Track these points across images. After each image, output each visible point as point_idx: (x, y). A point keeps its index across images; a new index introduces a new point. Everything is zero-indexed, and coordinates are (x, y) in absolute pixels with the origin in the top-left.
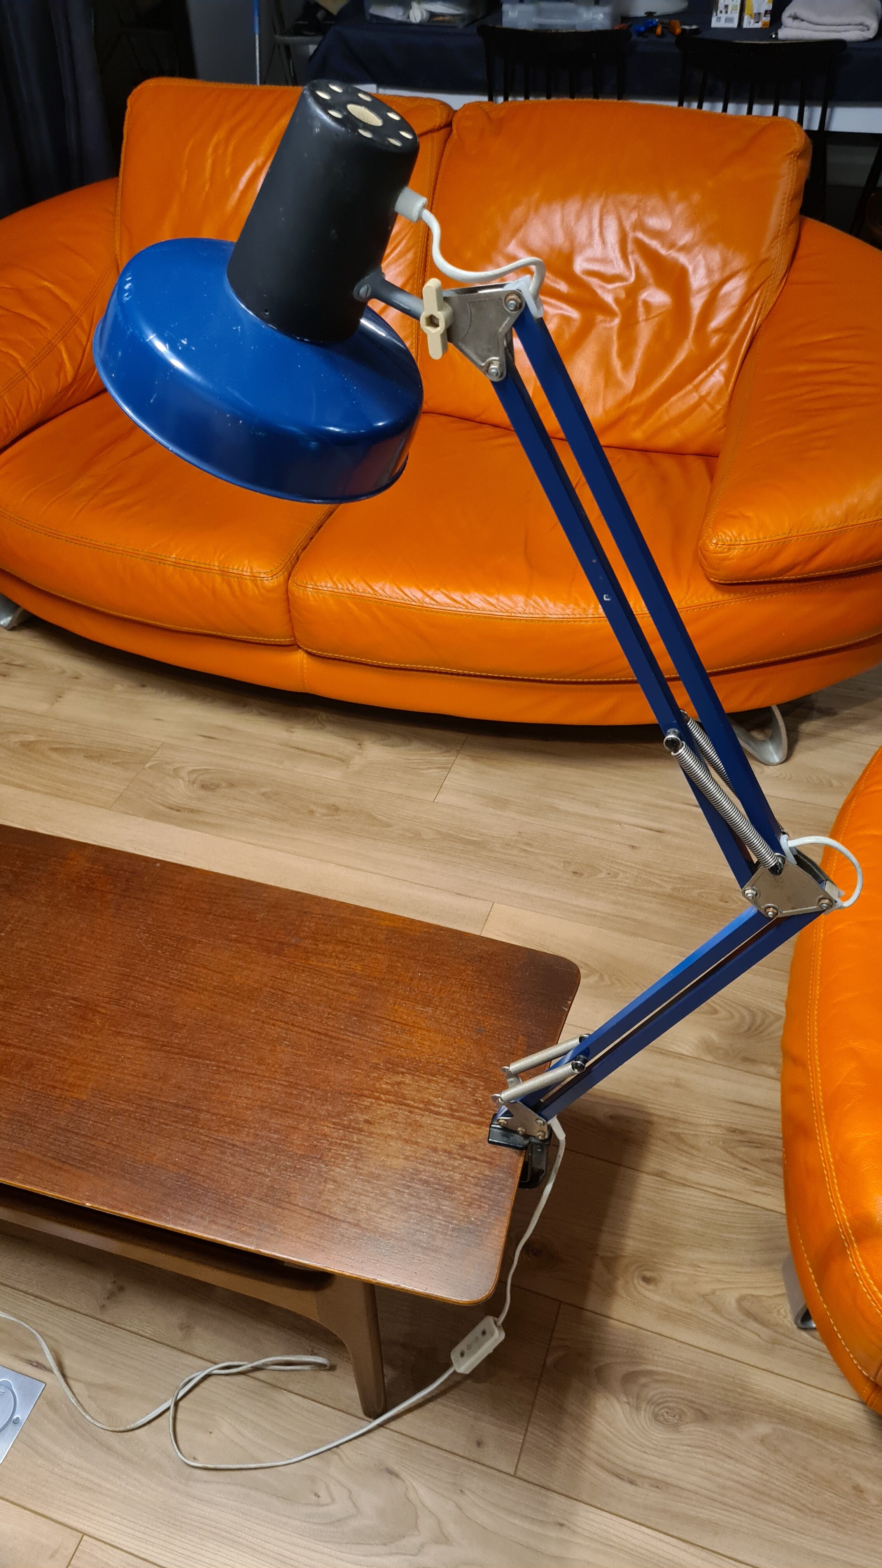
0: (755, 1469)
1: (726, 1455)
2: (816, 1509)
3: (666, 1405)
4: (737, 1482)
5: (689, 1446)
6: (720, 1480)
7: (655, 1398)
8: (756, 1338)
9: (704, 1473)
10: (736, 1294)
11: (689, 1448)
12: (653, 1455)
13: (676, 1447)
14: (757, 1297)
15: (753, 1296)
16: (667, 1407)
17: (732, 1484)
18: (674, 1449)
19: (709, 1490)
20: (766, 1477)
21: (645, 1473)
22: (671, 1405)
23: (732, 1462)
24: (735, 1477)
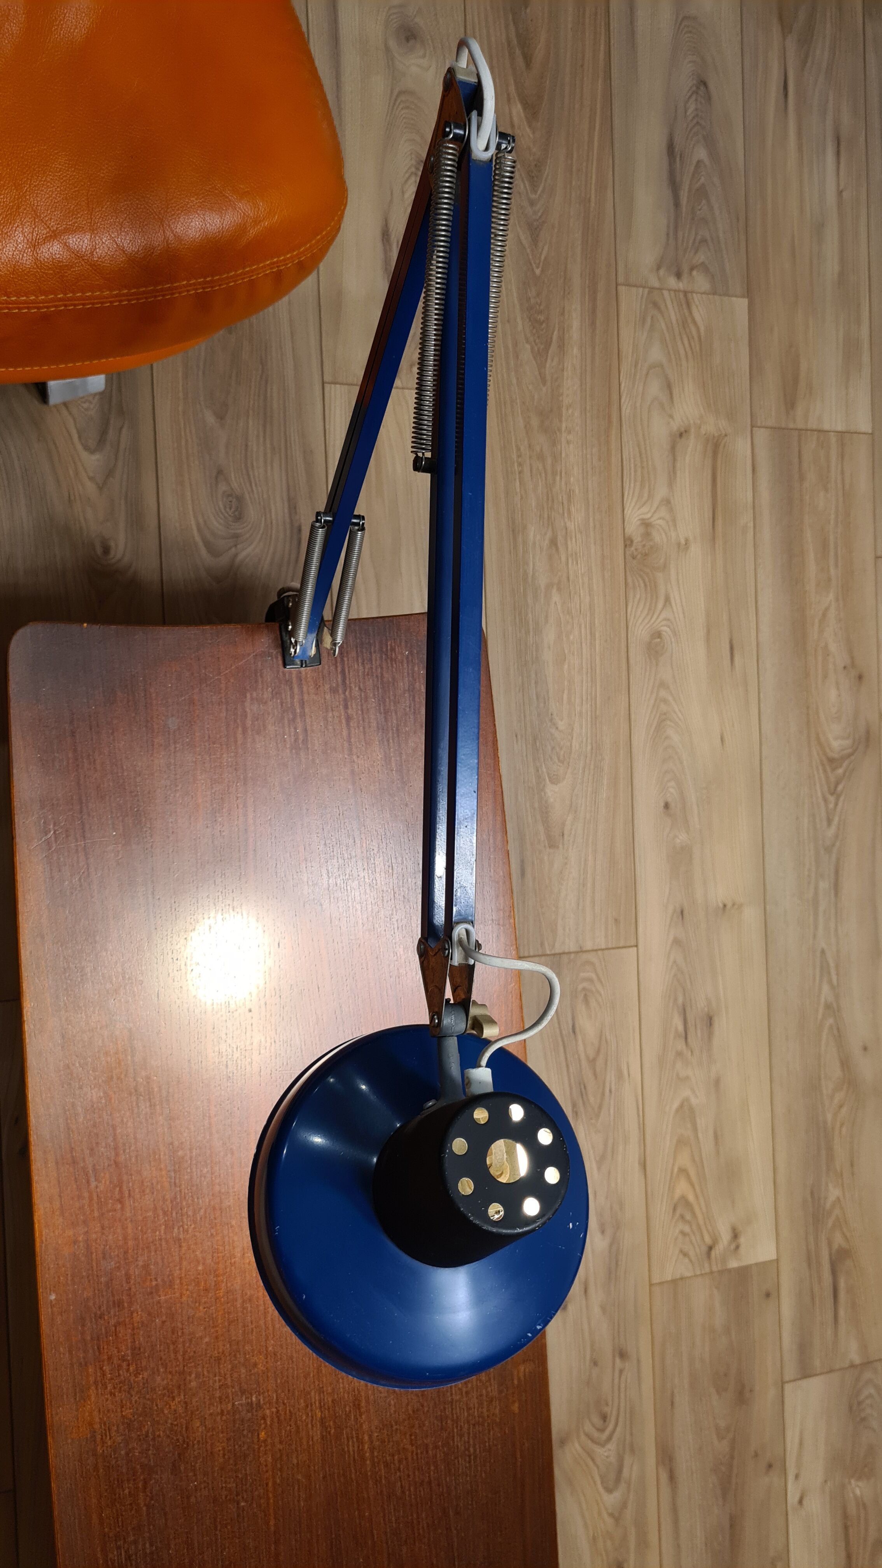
0: (248, 422)
1: (246, 450)
2: (261, 366)
3: (223, 511)
4: (264, 437)
5: (251, 485)
6: (269, 455)
7: (222, 521)
8: (124, 431)
9: (269, 468)
10: (84, 455)
11: (253, 485)
12: (271, 516)
13: (256, 496)
14: (79, 432)
15: (80, 437)
16: (225, 510)
17: (268, 442)
18: (259, 499)
19: (281, 462)
20: (251, 412)
21: (288, 520)
22: (221, 506)
23: (250, 444)
24: (261, 439)
